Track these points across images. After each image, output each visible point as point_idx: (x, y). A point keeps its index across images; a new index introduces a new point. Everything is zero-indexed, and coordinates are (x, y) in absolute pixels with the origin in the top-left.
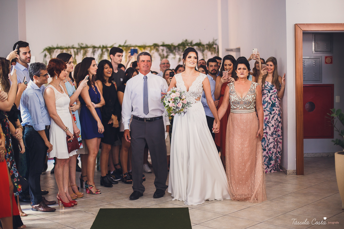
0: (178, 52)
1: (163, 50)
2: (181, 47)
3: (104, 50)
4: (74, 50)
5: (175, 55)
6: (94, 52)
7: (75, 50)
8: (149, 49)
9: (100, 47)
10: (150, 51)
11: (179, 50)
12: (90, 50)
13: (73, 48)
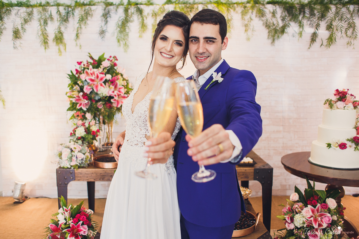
0: (309, 19)
1: (274, 14)
2: (318, 7)
3: (132, 10)
4: (58, 9)
5: (301, 25)
6: (106, 16)
7: (61, 9)
8: (239, 9)
9: (121, 4)
10: (244, 13)
11: (312, 14)
12: (98, 11)
13: (58, 5)
